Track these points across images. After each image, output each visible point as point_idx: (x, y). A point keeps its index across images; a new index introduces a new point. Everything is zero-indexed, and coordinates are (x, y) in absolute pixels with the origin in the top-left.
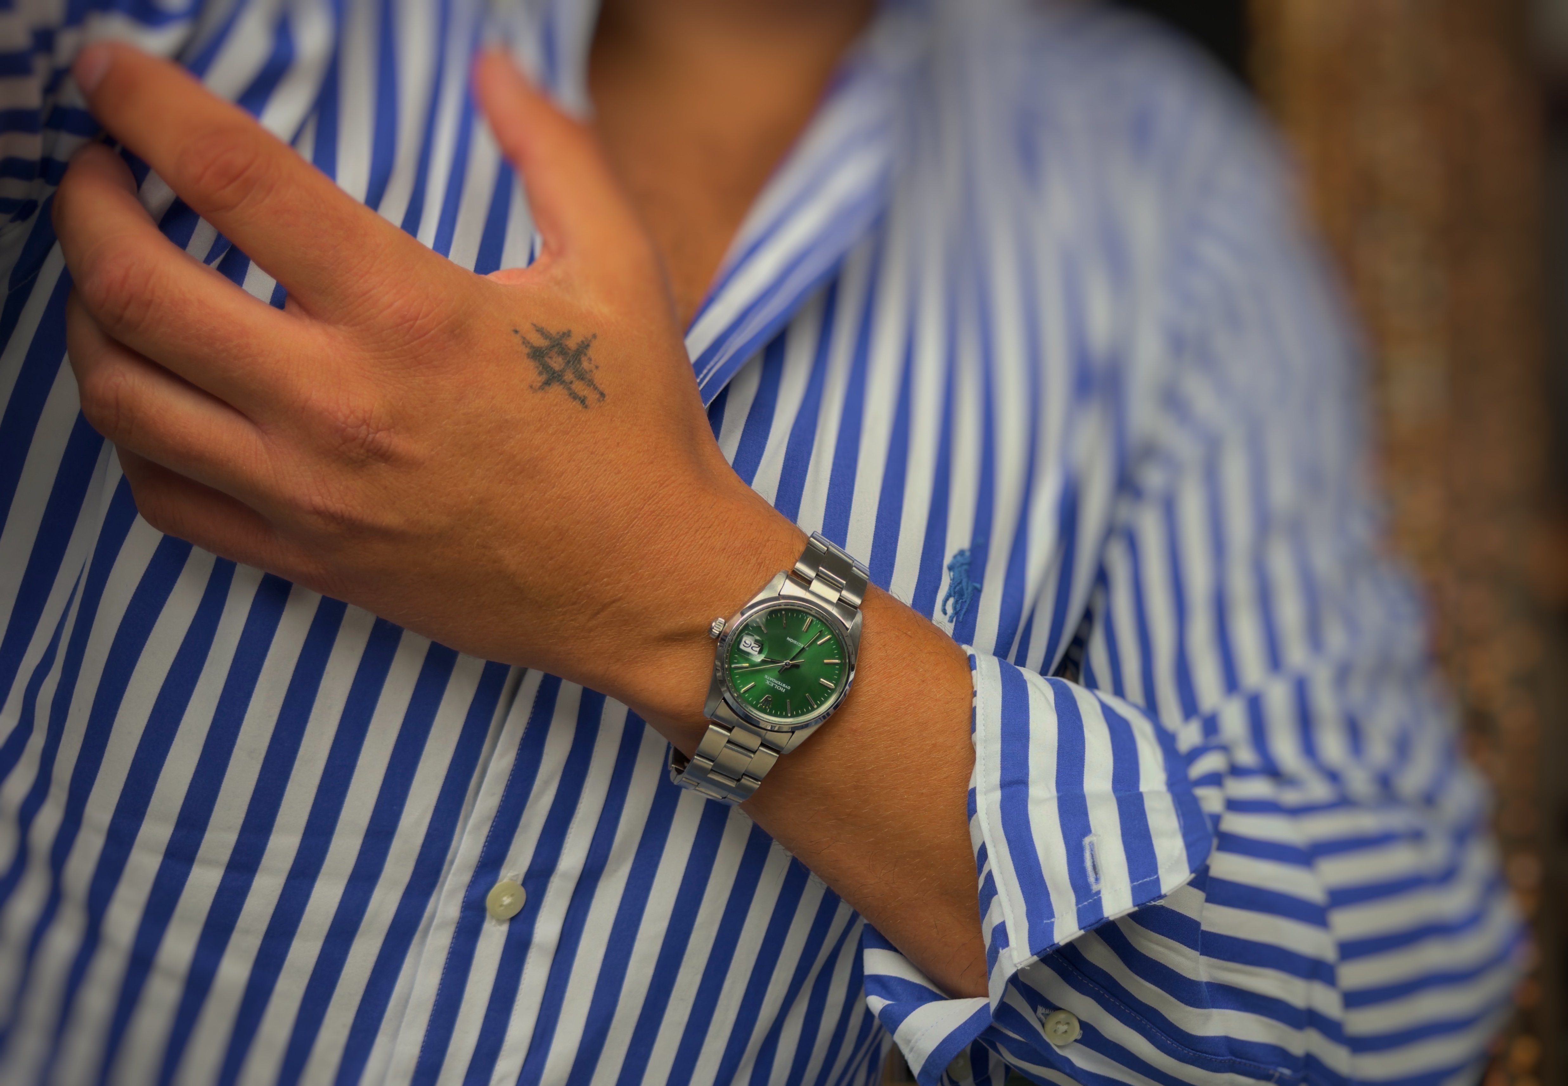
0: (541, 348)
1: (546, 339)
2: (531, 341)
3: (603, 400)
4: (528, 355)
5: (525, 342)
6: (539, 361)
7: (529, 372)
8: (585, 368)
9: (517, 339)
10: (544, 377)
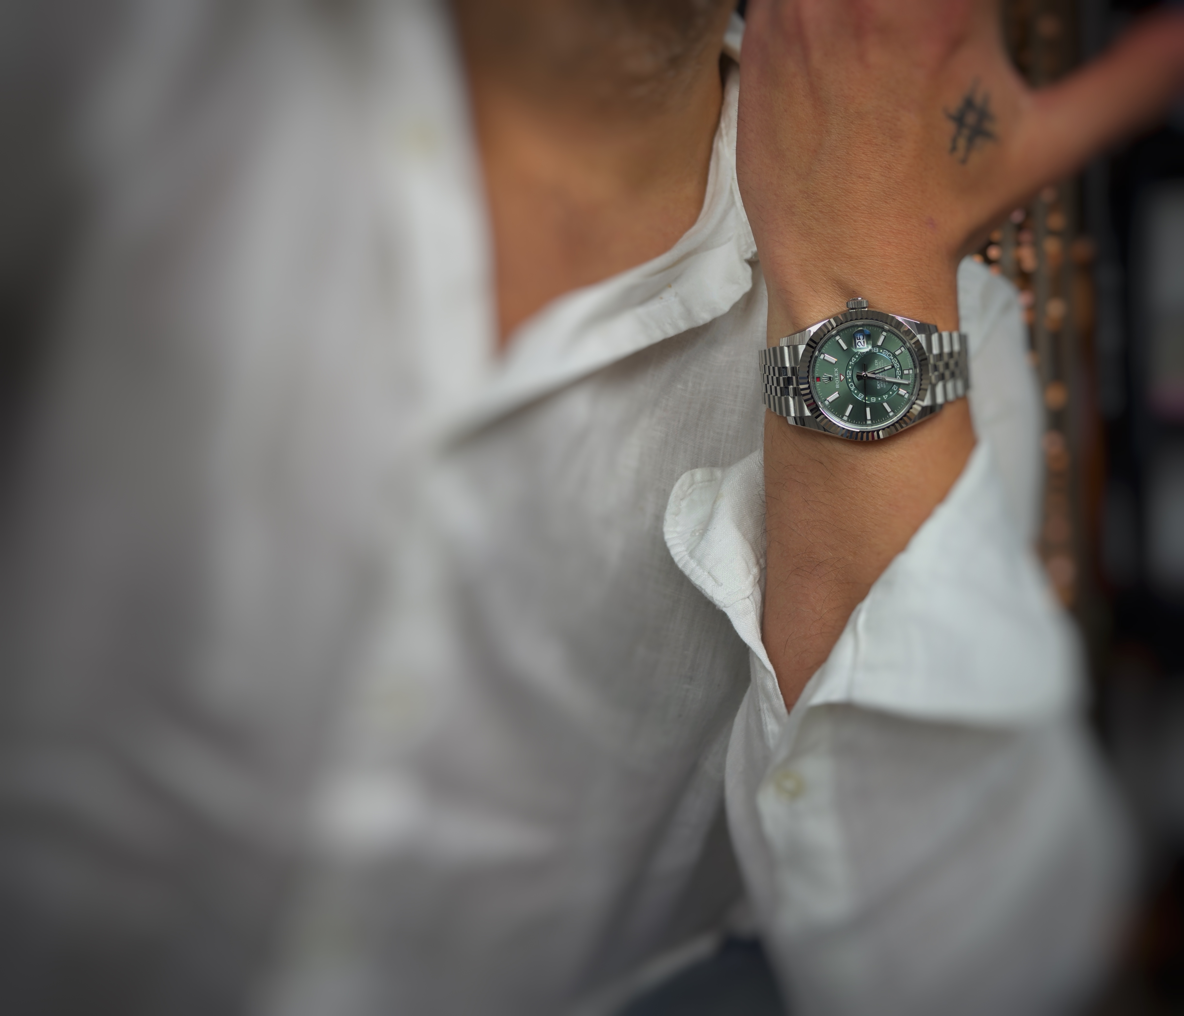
0: (974, 105)
1: (983, 106)
2: (975, 95)
3: (964, 164)
4: (965, 96)
6: (965, 106)
9: (972, 84)
10: (957, 115)
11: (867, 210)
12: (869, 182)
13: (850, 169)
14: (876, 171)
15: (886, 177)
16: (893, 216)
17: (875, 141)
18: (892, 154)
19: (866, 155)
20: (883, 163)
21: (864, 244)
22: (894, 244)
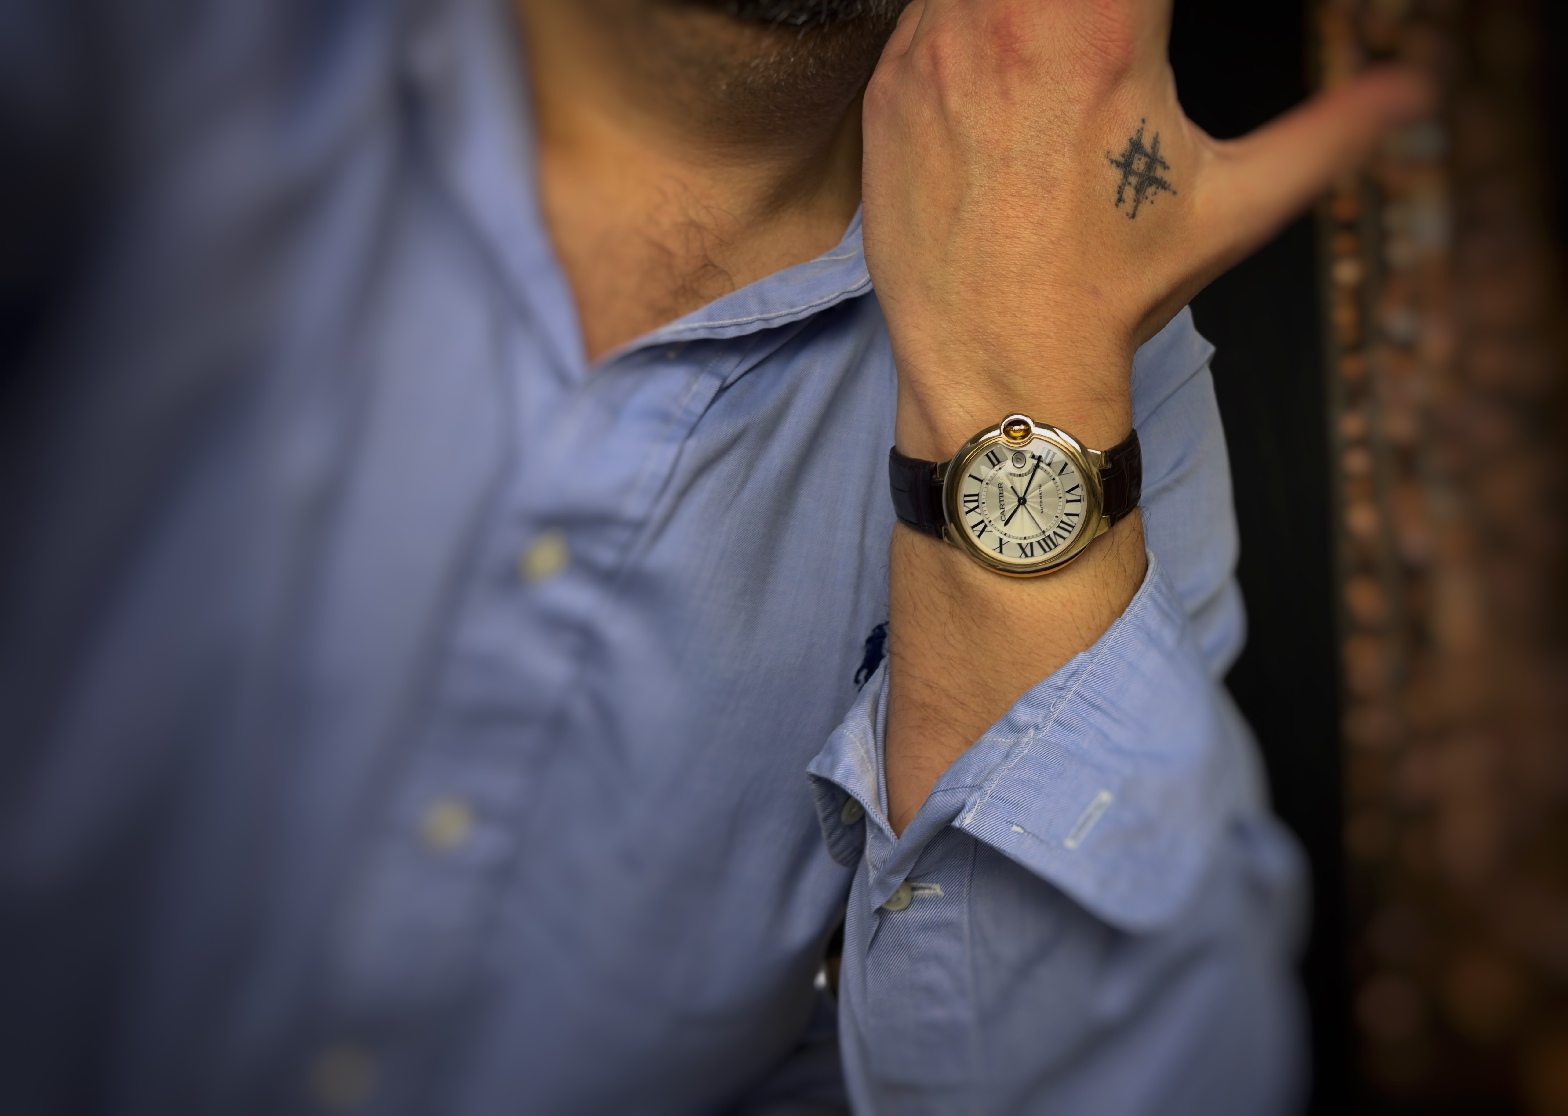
0: (1143, 147)
1: (1152, 148)
2: (1143, 137)
3: (1130, 218)
4: (1132, 138)
5: (1140, 132)
6: (1132, 150)
7: (1118, 145)
8: (1147, 192)
9: (1138, 124)
10: (1122, 160)
11: (1017, 278)
12: (1018, 242)
13: (996, 228)
14: (1027, 228)
15: (1039, 235)
16: (1048, 283)
17: (1023, 192)
18: (1045, 206)
19: (1014, 209)
20: (1035, 219)
21: (1016, 321)
22: (1051, 319)
